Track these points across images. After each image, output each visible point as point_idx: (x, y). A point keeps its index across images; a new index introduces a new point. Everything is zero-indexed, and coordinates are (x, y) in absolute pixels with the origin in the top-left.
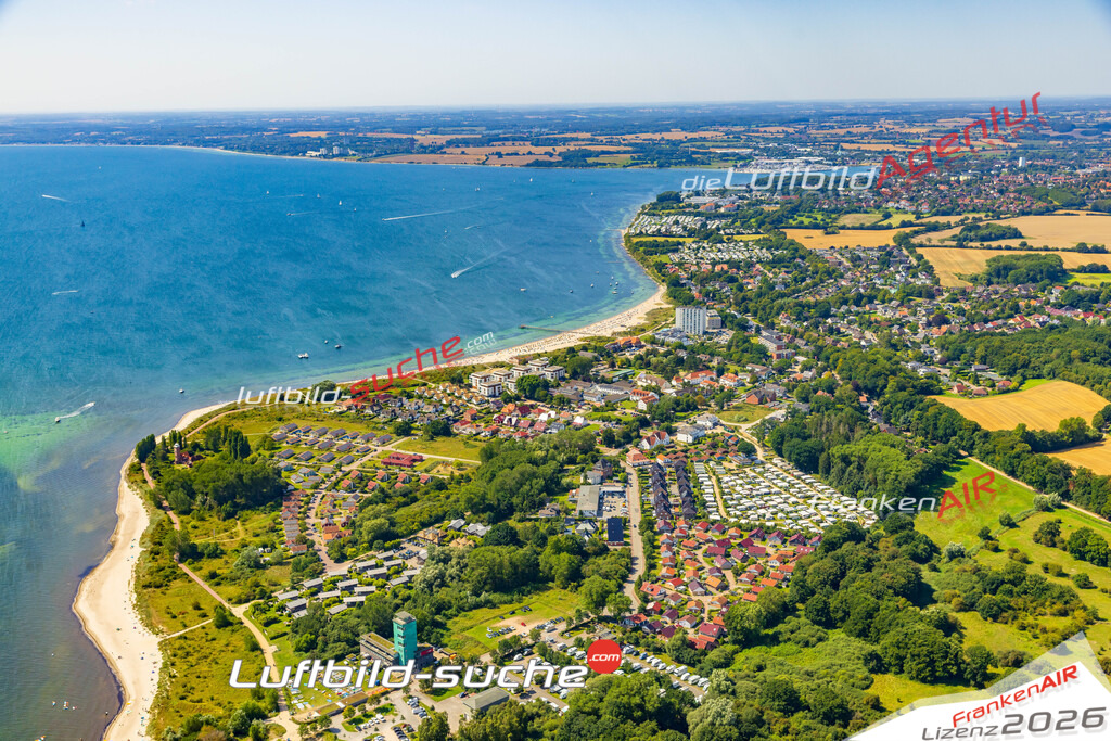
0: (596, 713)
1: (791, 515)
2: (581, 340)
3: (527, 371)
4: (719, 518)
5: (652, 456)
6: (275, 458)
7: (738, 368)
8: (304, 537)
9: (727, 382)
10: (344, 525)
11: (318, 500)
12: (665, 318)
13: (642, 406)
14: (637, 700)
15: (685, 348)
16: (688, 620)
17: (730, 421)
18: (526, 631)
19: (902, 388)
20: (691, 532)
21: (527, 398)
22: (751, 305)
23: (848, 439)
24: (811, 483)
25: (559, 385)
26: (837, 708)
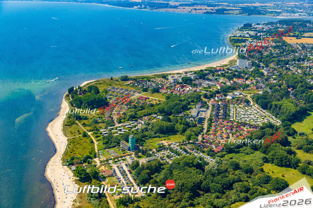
1: (255, 120)
2: (206, 68)
3: (186, 76)
4: (233, 120)
5: (218, 101)
6: (107, 95)
7: (253, 78)
8: (111, 116)
9: (248, 82)
10: (122, 114)
11: (117, 107)
12: (234, 62)
13: (219, 88)
15: (238, 72)
16: (214, 145)
17: (245, 93)
18: (166, 144)
19: (302, 86)
20: (223, 123)
21: (184, 83)
23: (279, 100)
24: (265, 112)
25: (195, 80)
26: (250, 169)
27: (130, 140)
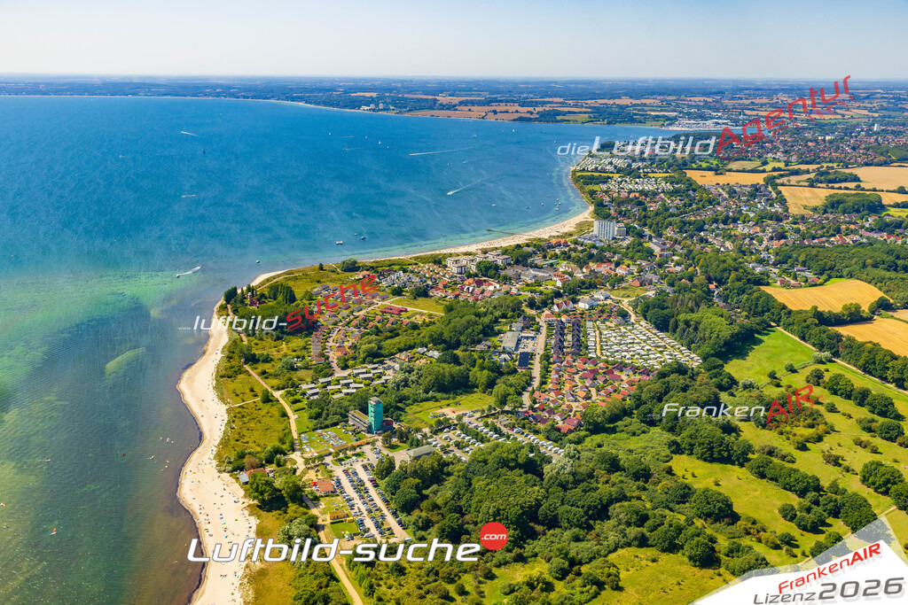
0: (485, 462)
1: (644, 357)
2: (527, 240)
3: (486, 258)
4: (595, 356)
5: (559, 315)
6: (312, 305)
7: (630, 262)
8: (323, 354)
9: (621, 271)
10: (350, 347)
11: (336, 332)
12: (587, 227)
13: (559, 284)
14: (513, 456)
15: (597, 248)
16: (559, 415)
17: (617, 296)
18: (454, 416)
19: (739, 280)
20: (574, 364)
21: (483, 275)
22: (648, 221)
23: (692, 311)
24: (663, 338)
25: (506, 268)
26: (642, 470)
27: (371, 409)
